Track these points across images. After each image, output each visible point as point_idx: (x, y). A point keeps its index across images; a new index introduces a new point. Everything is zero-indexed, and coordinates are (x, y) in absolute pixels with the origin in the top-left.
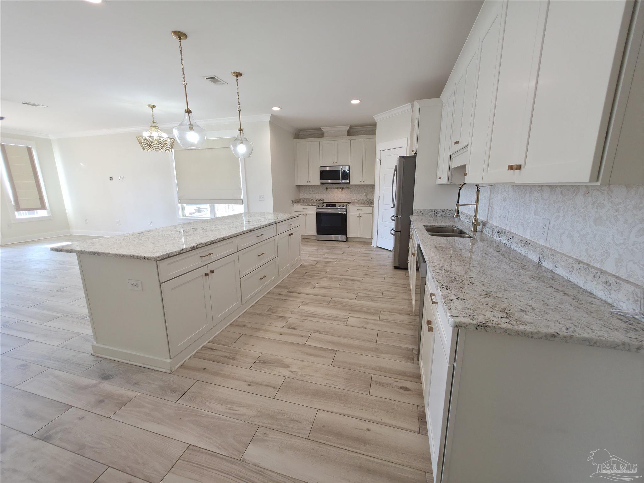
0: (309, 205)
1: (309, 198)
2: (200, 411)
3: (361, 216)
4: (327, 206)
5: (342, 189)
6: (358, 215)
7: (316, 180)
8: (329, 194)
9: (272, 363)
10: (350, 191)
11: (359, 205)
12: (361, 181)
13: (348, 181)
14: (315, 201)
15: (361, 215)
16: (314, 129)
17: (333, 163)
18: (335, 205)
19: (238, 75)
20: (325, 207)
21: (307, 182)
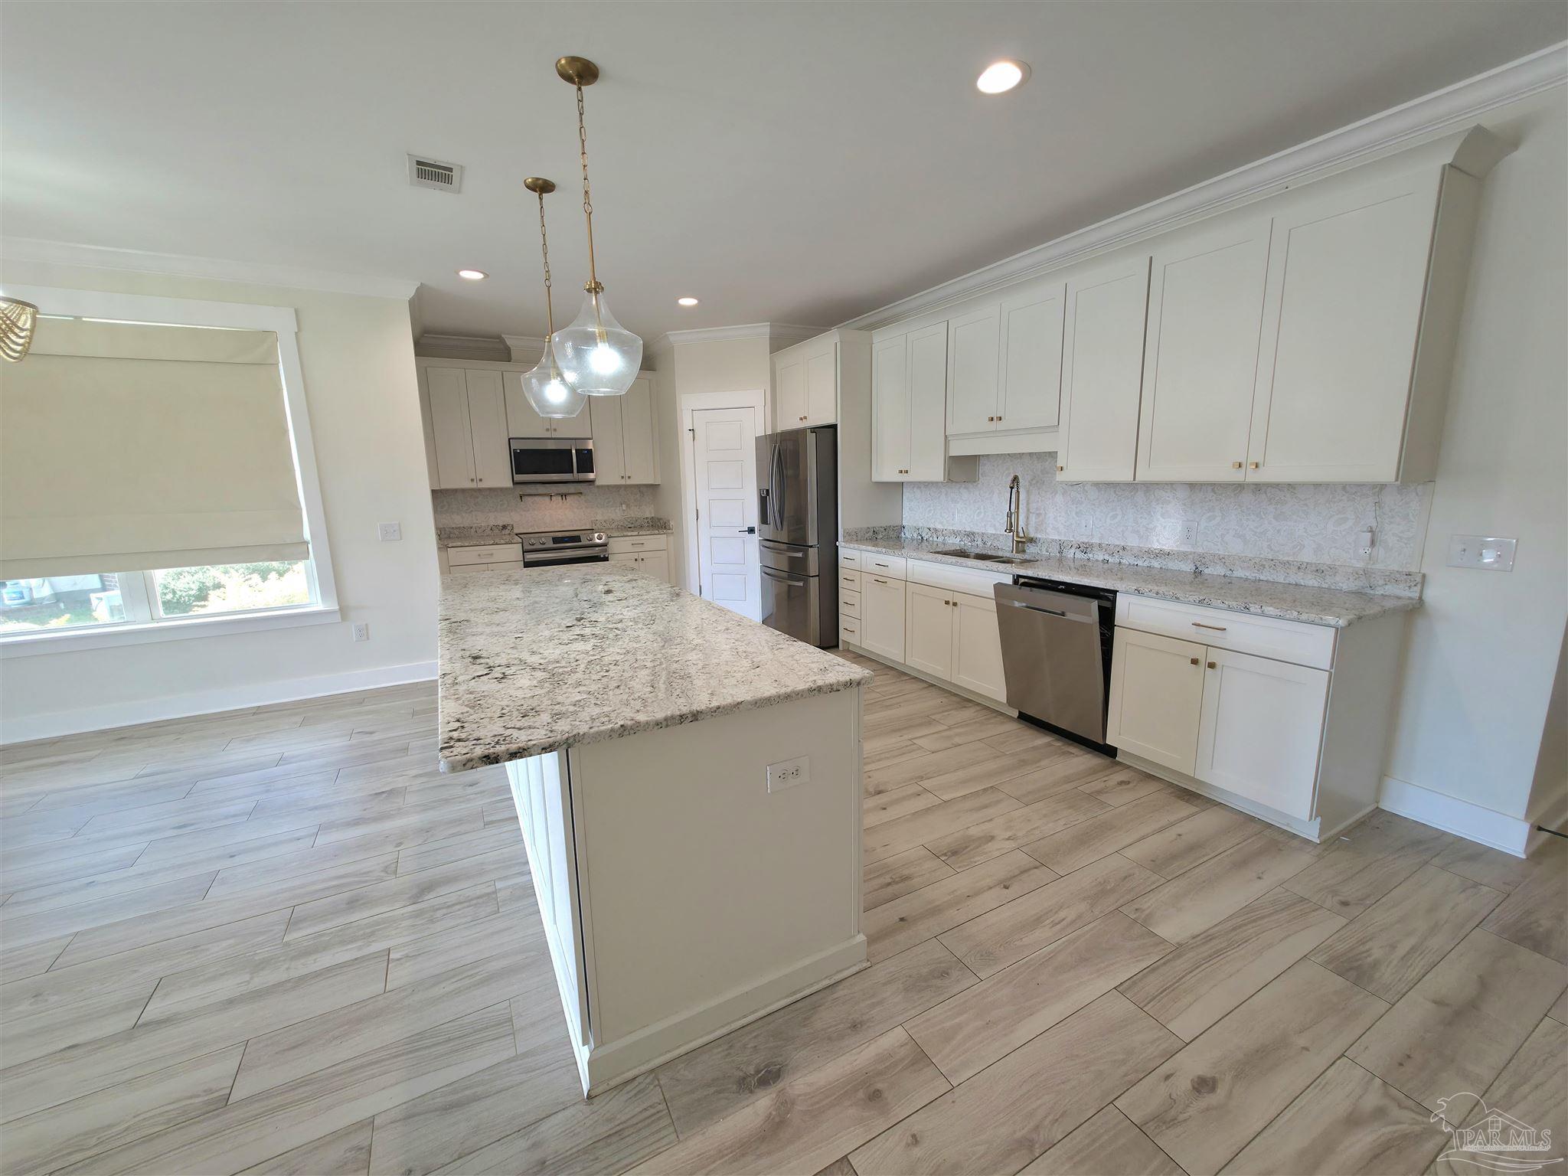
0: (497, 544)
1: (466, 524)
2: (1031, 960)
3: (642, 560)
4: (556, 540)
5: (564, 496)
6: (636, 556)
7: (499, 474)
8: (529, 510)
9: (966, 847)
10: (585, 501)
11: (636, 533)
12: (623, 477)
13: (591, 476)
14: (488, 532)
15: (642, 555)
16: (466, 336)
17: (548, 430)
18: (577, 539)
19: (543, 187)
20: (551, 545)
21: (472, 480)
